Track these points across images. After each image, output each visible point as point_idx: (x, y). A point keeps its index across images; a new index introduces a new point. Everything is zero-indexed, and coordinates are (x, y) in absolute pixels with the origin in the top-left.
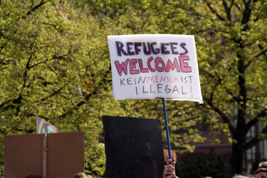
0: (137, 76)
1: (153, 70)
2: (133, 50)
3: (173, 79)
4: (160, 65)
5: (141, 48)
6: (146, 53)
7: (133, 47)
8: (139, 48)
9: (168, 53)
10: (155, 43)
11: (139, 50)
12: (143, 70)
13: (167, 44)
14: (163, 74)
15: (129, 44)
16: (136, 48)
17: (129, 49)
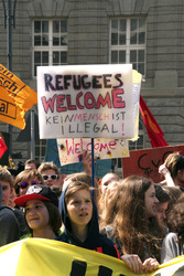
0: (64, 114)
1: (81, 108)
2: (62, 84)
3: (102, 117)
4: (90, 101)
5: (71, 82)
6: (76, 87)
7: (62, 80)
8: (68, 81)
9: (100, 86)
10: (86, 76)
11: (69, 84)
12: (71, 107)
13: (100, 77)
14: (93, 111)
15: (58, 77)
16: (65, 82)
17: (58, 82)
